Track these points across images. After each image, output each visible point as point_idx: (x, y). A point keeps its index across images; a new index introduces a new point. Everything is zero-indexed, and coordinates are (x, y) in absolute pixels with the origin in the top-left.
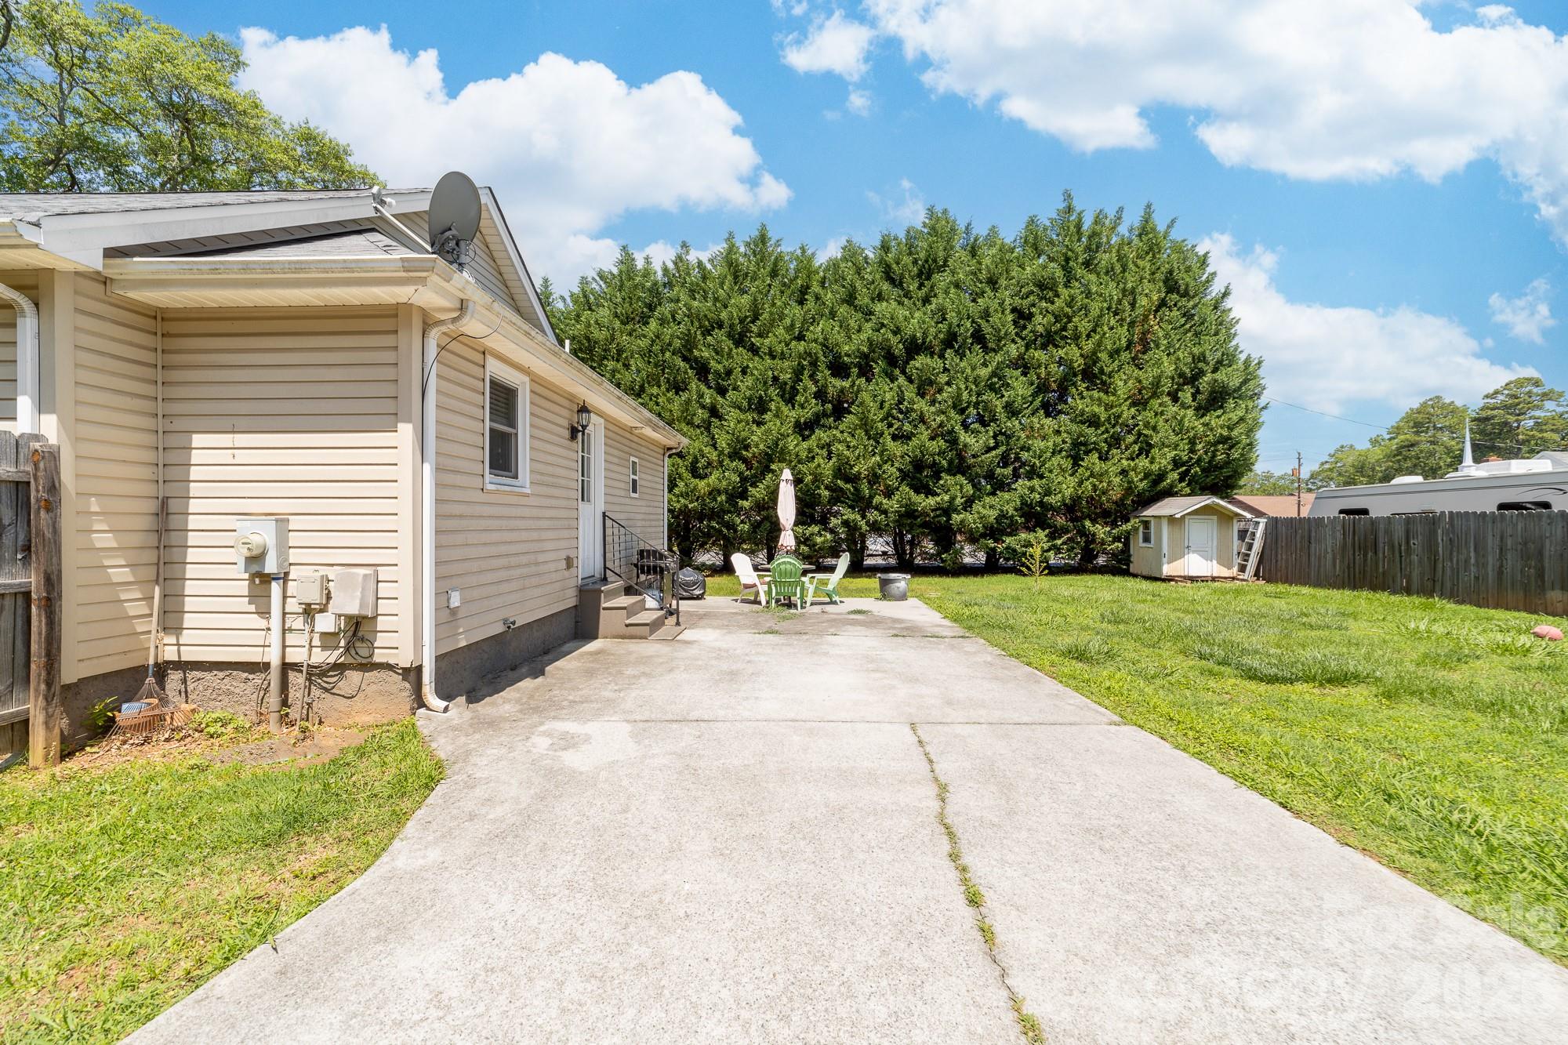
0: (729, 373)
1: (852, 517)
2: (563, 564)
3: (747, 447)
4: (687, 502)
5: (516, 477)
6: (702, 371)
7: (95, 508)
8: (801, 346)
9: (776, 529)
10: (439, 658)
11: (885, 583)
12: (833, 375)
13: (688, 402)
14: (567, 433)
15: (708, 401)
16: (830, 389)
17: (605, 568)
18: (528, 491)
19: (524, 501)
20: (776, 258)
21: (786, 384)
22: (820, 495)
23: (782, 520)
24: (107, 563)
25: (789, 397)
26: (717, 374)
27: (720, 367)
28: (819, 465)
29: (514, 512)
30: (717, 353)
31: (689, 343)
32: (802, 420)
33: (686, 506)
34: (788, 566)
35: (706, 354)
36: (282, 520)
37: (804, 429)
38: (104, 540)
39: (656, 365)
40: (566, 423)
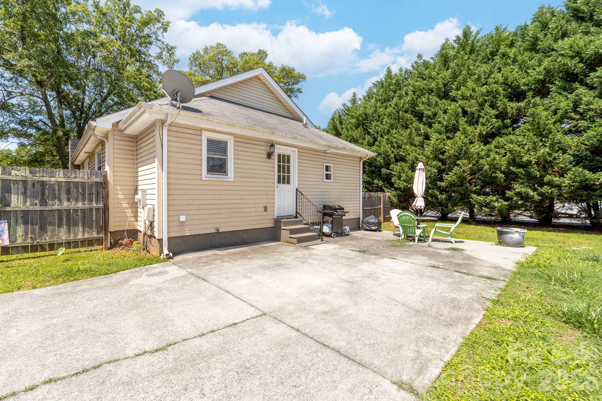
0: (435, 115)
1: (523, 190)
2: (263, 209)
3: (443, 153)
4: (407, 184)
5: (227, 175)
6: (420, 116)
7: (119, 188)
8: (484, 89)
9: (413, 196)
10: (169, 238)
11: (500, 233)
12: (509, 101)
13: (411, 134)
14: (265, 156)
15: (423, 131)
16: (509, 110)
17: (297, 212)
18: (233, 180)
19: (231, 184)
20: (473, 42)
21: (473, 114)
22: (496, 177)
23: (415, 191)
24: (122, 202)
25: (473, 121)
26: (428, 117)
27: (429, 113)
28: (494, 159)
29: (223, 188)
30: (429, 105)
31: (414, 104)
32: (484, 133)
33: (407, 186)
34: (407, 217)
35: (422, 108)
36: (144, 191)
37: (486, 139)
38: (121, 197)
39: (395, 119)
40: (265, 152)
